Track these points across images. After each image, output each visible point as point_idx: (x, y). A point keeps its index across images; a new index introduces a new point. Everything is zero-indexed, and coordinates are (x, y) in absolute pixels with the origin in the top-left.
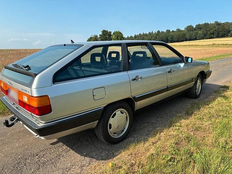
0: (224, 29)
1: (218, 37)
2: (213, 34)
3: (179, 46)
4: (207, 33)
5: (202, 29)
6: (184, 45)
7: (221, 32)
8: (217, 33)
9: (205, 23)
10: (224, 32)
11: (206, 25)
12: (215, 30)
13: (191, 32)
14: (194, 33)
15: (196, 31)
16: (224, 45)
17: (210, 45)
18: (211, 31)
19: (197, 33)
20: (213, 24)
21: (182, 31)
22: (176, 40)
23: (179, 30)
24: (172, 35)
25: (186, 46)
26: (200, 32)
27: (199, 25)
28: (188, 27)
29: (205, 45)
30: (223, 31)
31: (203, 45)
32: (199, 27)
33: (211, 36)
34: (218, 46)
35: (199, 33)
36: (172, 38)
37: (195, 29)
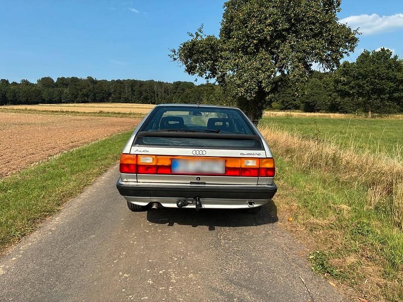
0: (103, 90)
1: (94, 101)
2: (87, 96)
3: (43, 111)
4: (78, 94)
5: (69, 85)
6: (53, 111)
7: (99, 93)
8: (93, 95)
9: (72, 77)
10: (103, 94)
11: (74, 80)
12: (90, 91)
13: (51, 90)
14: (56, 91)
15: (58, 89)
16: (115, 113)
17: (96, 112)
18: (84, 91)
19: (61, 93)
20: (84, 80)
21: (33, 85)
22: (23, 100)
23: (26, 83)
24: (14, 91)
25: (56, 112)
26: (66, 90)
27: (63, 78)
28: (43, 79)
29: (88, 113)
30: (101, 93)
31: (84, 113)
32: (63, 82)
33: (85, 100)
34: (107, 115)
35: (64, 92)
36: (14, 96)
37: (56, 85)
